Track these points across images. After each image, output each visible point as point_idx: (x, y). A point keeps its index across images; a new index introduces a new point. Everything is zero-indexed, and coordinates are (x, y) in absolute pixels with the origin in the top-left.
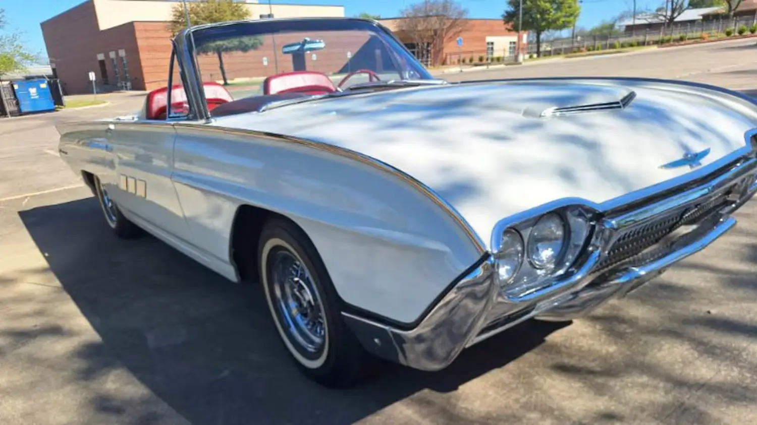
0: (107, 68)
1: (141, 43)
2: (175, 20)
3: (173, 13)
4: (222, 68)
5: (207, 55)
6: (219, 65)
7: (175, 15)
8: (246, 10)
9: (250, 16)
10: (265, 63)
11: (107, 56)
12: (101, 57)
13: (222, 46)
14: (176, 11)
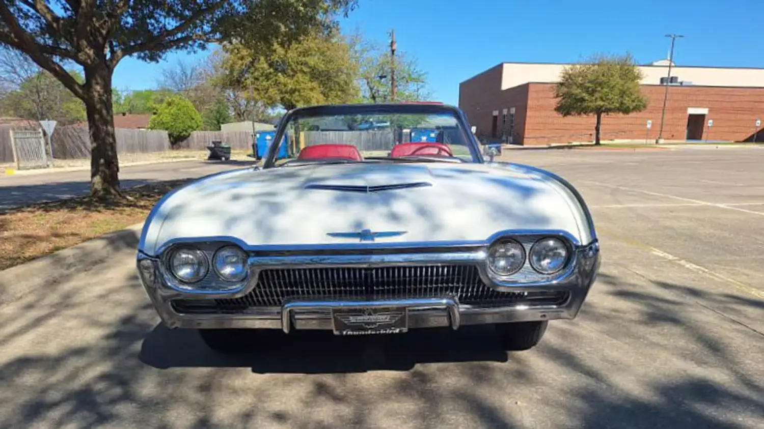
0: (498, 124)
1: (530, 103)
2: (562, 81)
3: (562, 75)
4: (597, 129)
5: (588, 115)
6: (595, 125)
7: (564, 77)
8: (638, 74)
9: (641, 79)
10: (649, 126)
11: (501, 112)
12: (496, 113)
13: (602, 107)
14: (567, 73)
